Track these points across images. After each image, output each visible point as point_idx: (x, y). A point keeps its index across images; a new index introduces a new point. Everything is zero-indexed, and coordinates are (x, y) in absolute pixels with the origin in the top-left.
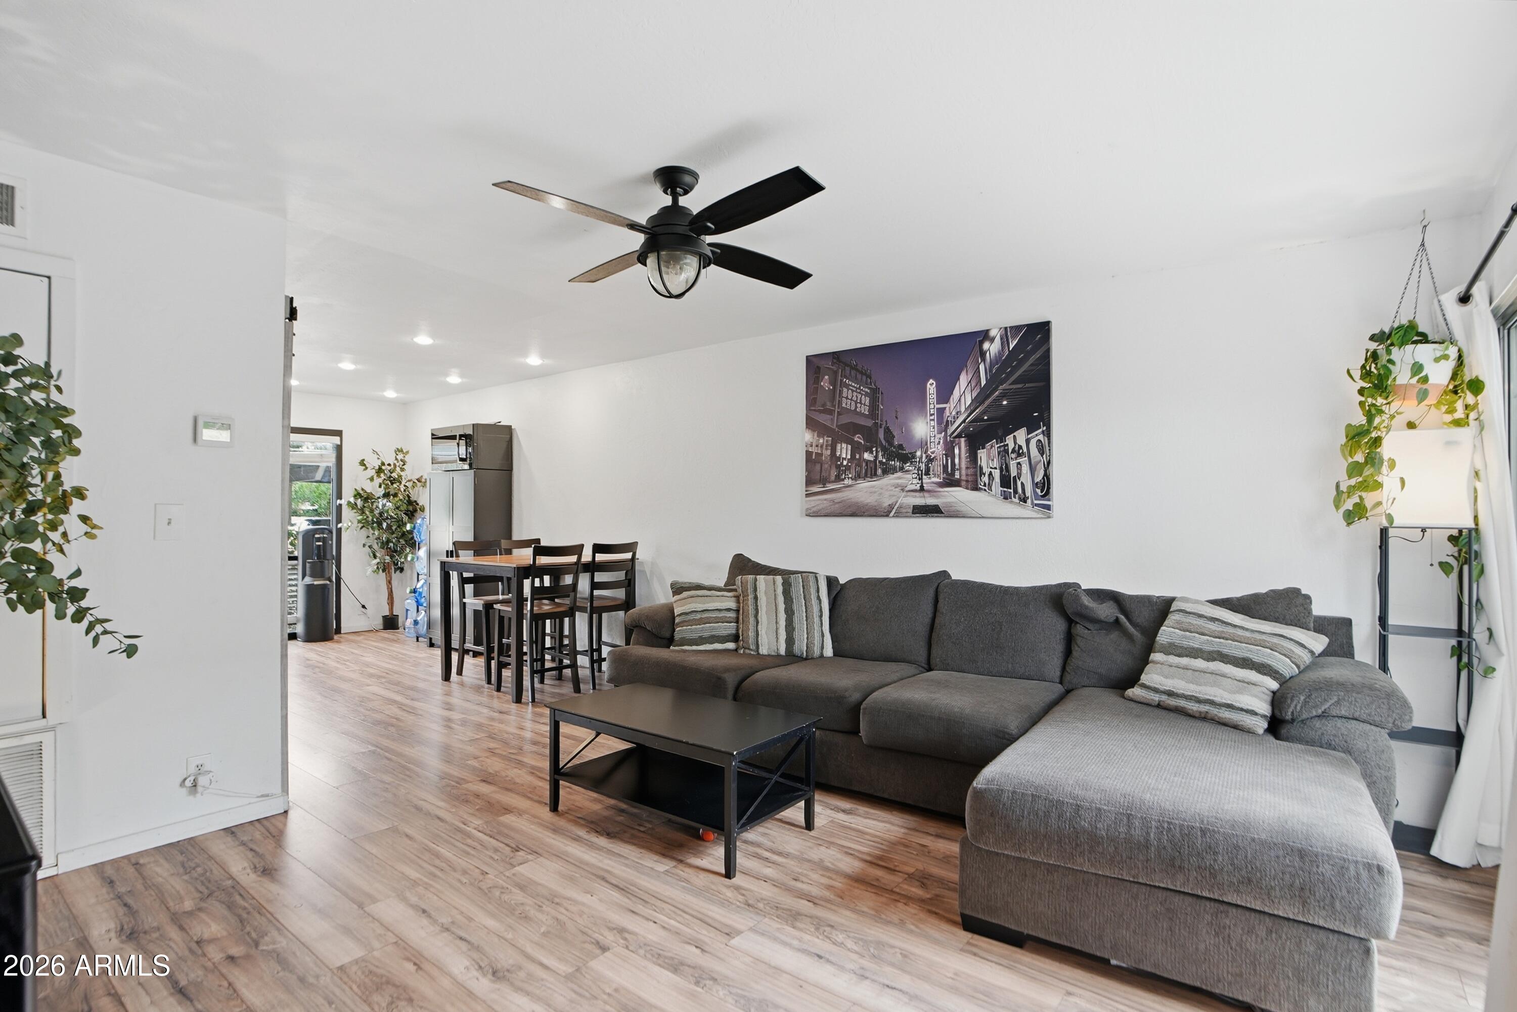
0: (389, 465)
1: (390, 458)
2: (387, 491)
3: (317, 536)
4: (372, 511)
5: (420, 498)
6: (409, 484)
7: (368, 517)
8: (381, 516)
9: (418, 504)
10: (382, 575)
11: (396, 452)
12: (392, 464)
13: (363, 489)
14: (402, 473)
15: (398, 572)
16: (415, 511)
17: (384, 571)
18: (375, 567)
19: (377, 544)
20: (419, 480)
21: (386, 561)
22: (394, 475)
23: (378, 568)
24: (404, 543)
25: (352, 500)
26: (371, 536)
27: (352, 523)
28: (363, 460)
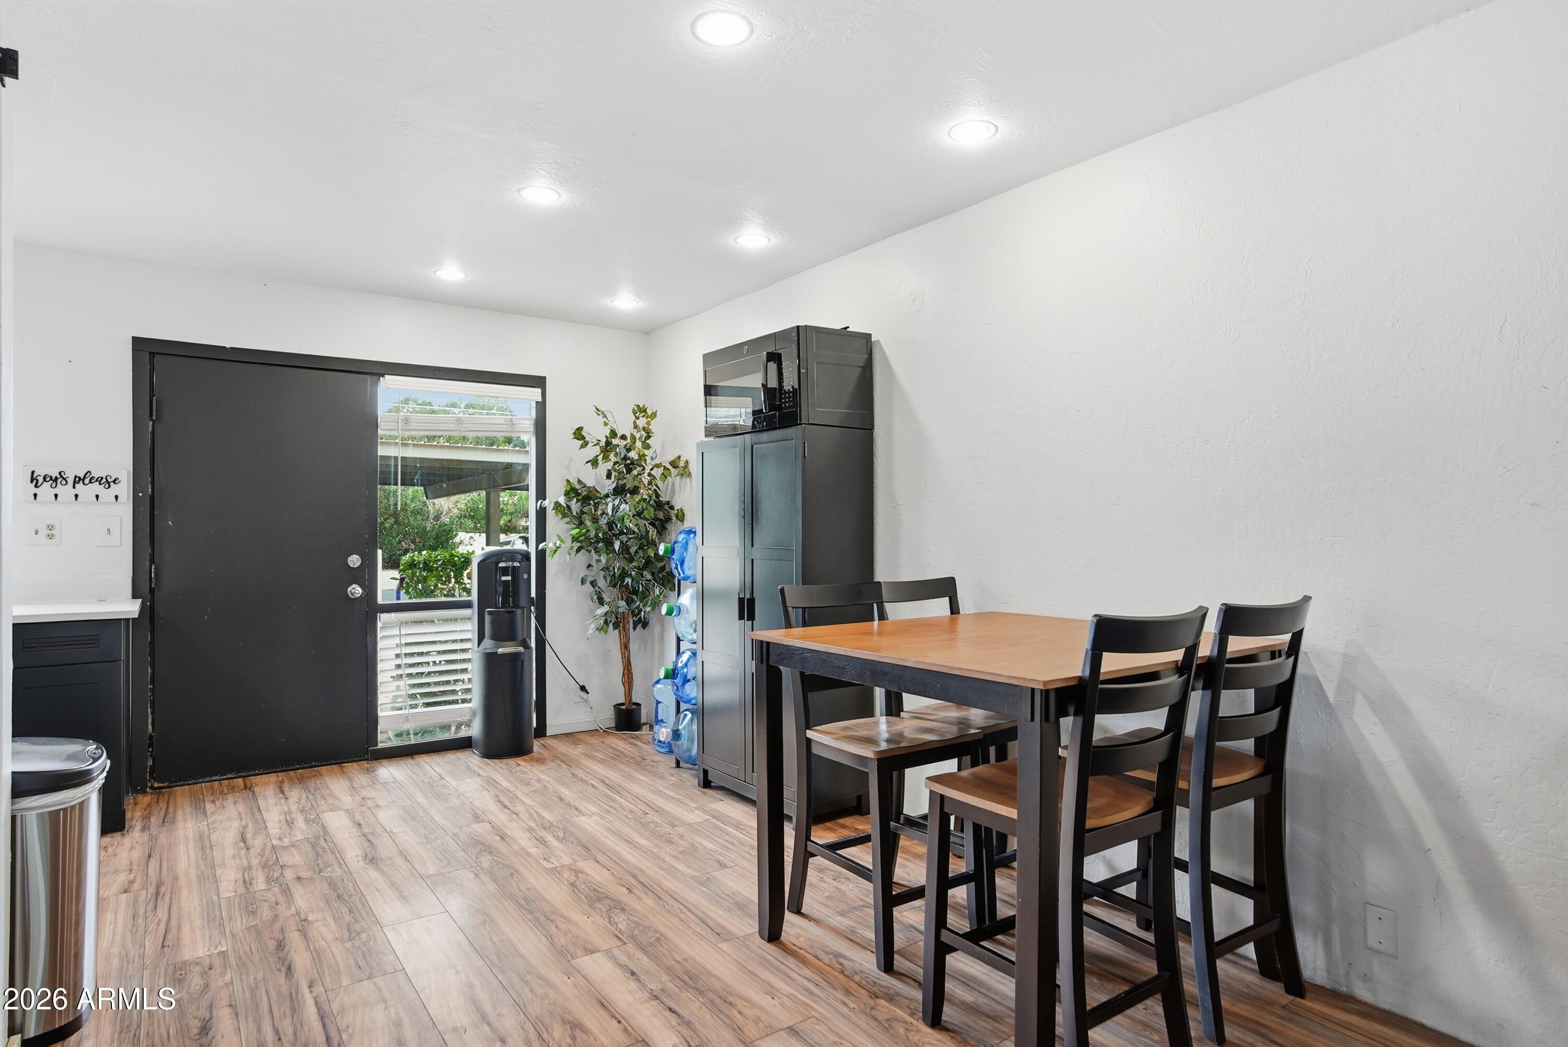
0: (623, 437)
1: (625, 426)
2: (621, 482)
3: (502, 565)
4: (595, 520)
5: (676, 497)
6: (657, 472)
7: (588, 531)
8: (611, 528)
9: (672, 508)
10: (613, 635)
11: (634, 413)
12: (629, 436)
13: (579, 482)
14: (646, 452)
15: (639, 627)
16: (668, 519)
17: (616, 626)
18: (602, 622)
19: (605, 577)
20: (674, 464)
21: (620, 610)
22: (633, 455)
23: (606, 622)
24: (649, 577)
25: (562, 500)
26: (594, 563)
27: (562, 541)
28: (580, 429)
